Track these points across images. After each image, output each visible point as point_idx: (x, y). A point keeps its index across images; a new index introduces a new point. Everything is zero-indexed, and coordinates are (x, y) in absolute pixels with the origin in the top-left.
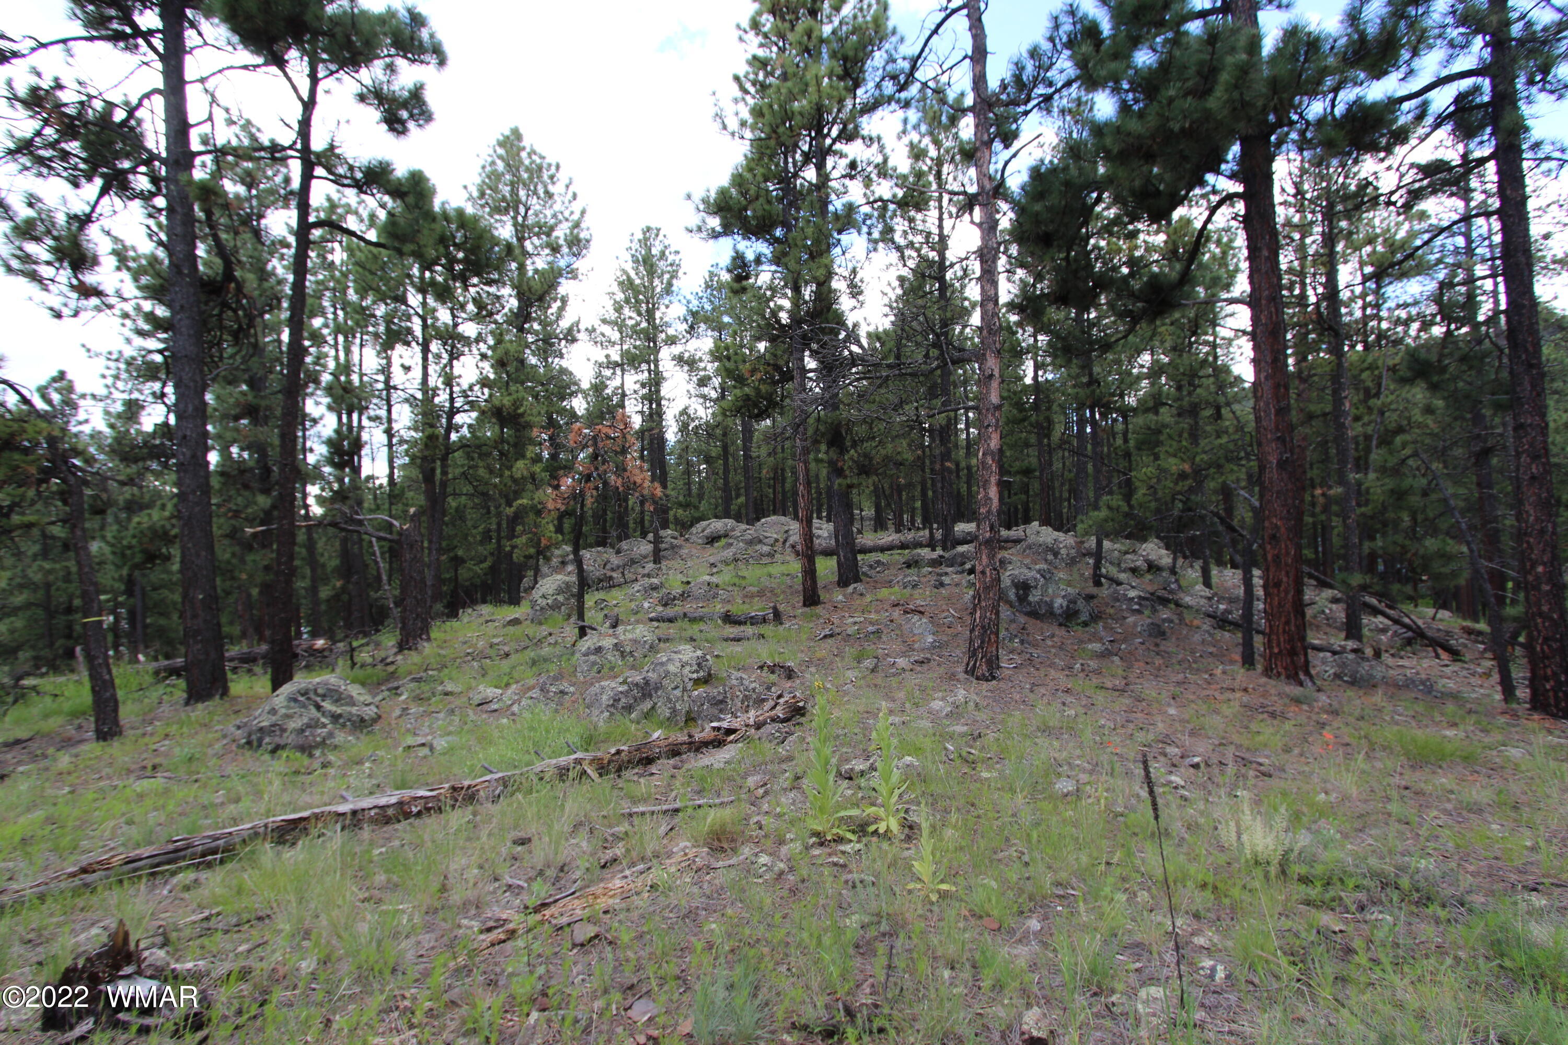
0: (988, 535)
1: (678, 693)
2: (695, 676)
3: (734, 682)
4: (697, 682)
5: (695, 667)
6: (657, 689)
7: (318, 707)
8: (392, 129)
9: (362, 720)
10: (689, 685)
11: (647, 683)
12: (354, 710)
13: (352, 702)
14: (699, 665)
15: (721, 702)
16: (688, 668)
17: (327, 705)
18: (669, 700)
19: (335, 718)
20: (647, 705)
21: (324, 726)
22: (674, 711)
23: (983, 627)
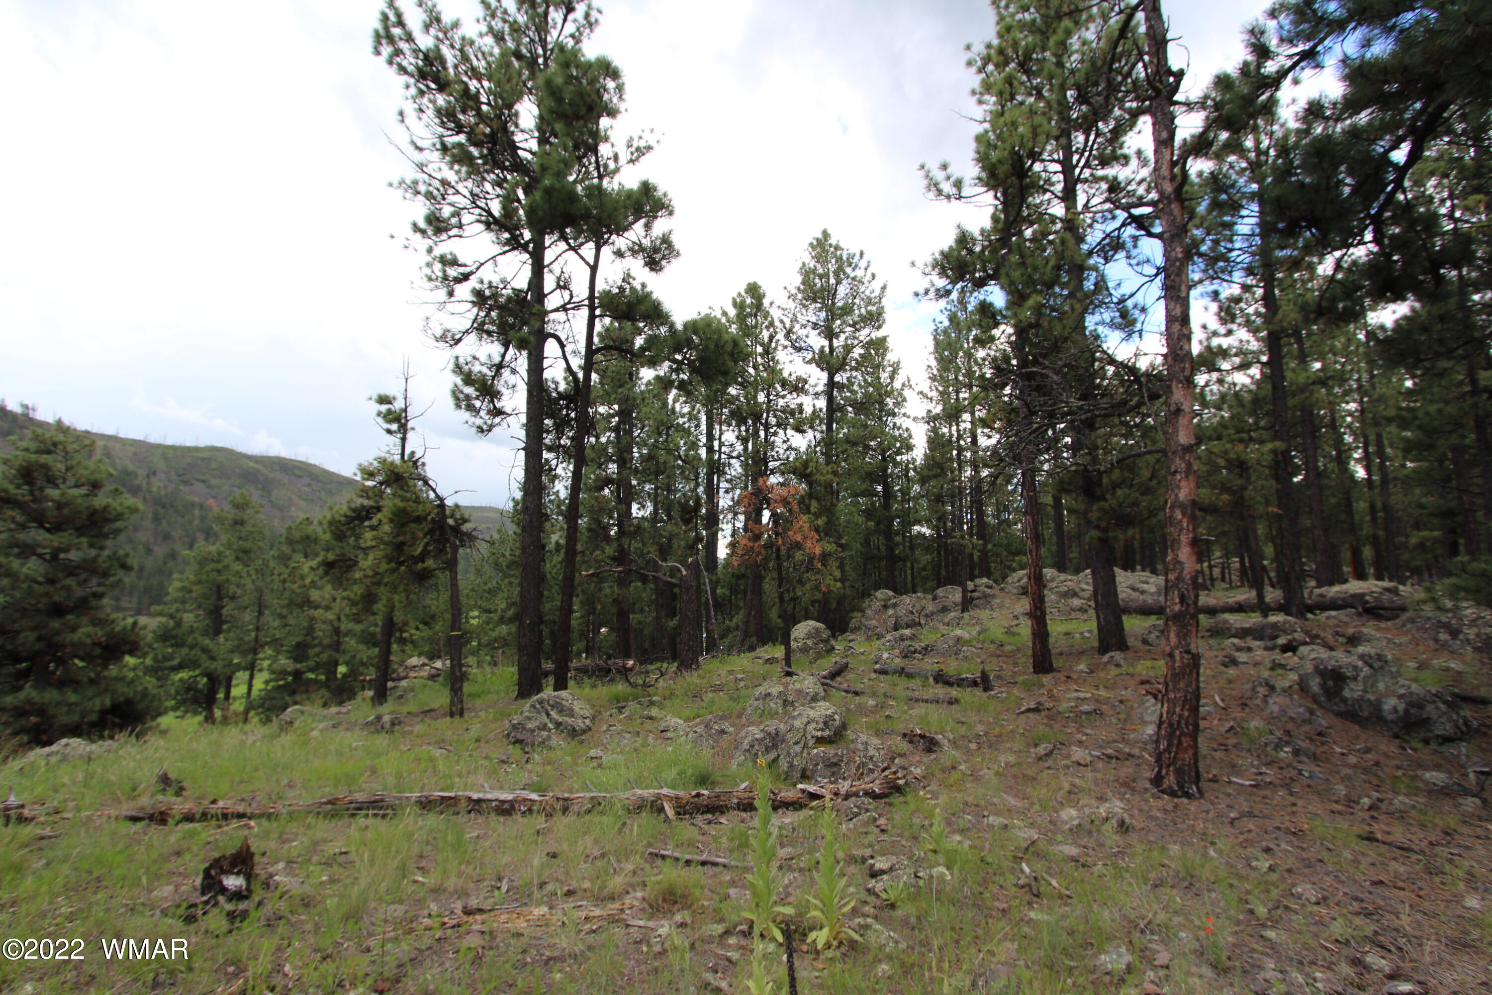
0: (1177, 608)
1: (798, 748)
2: (819, 734)
3: (860, 747)
4: (820, 741)
5: (821, 725)
6: (783, 741)
7: (548, 715)
8: (652, 269)
9: (574, 730)
10: (811, 742)
11: (777, 734)
12: (570, 720)
13: (571, 713)
14: (825, 723)
15: (835, 764)
16: (813, 725)
17: (553, 714)
18: (789, 754)
19: (558, 725)
20: (772, 755)
21: (549, 730)
22: (791, 765)
23: (1171, 725)
